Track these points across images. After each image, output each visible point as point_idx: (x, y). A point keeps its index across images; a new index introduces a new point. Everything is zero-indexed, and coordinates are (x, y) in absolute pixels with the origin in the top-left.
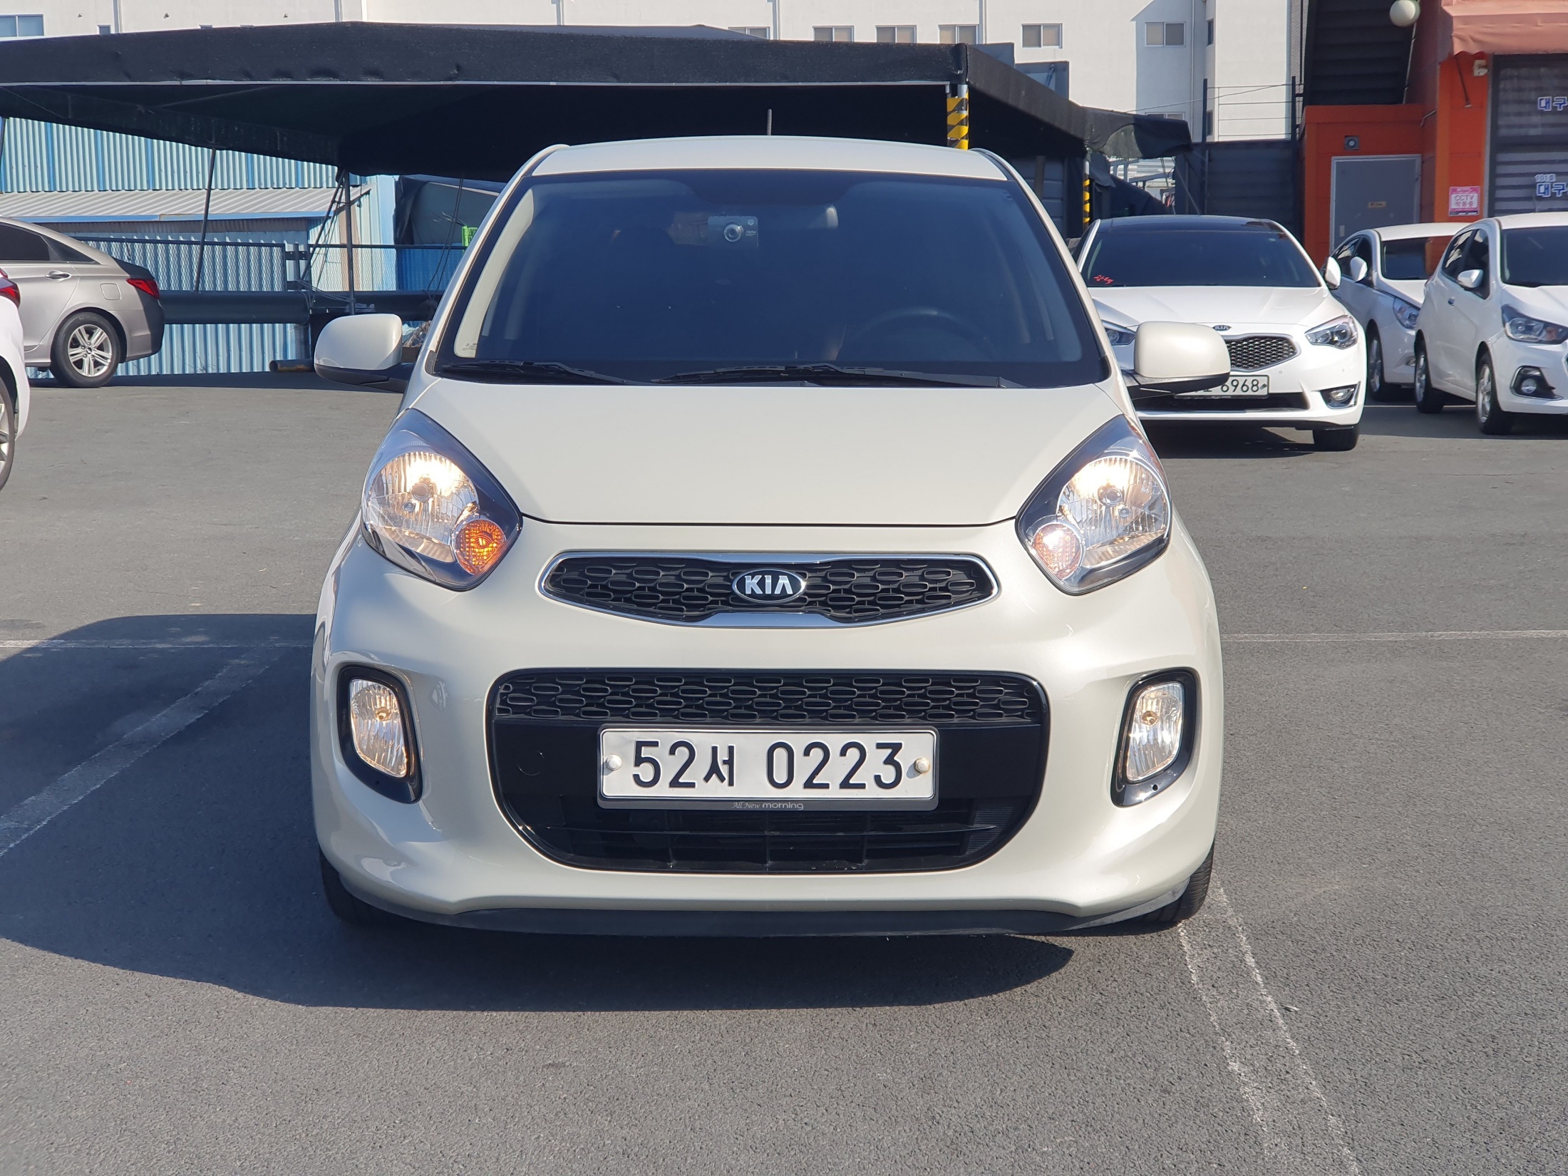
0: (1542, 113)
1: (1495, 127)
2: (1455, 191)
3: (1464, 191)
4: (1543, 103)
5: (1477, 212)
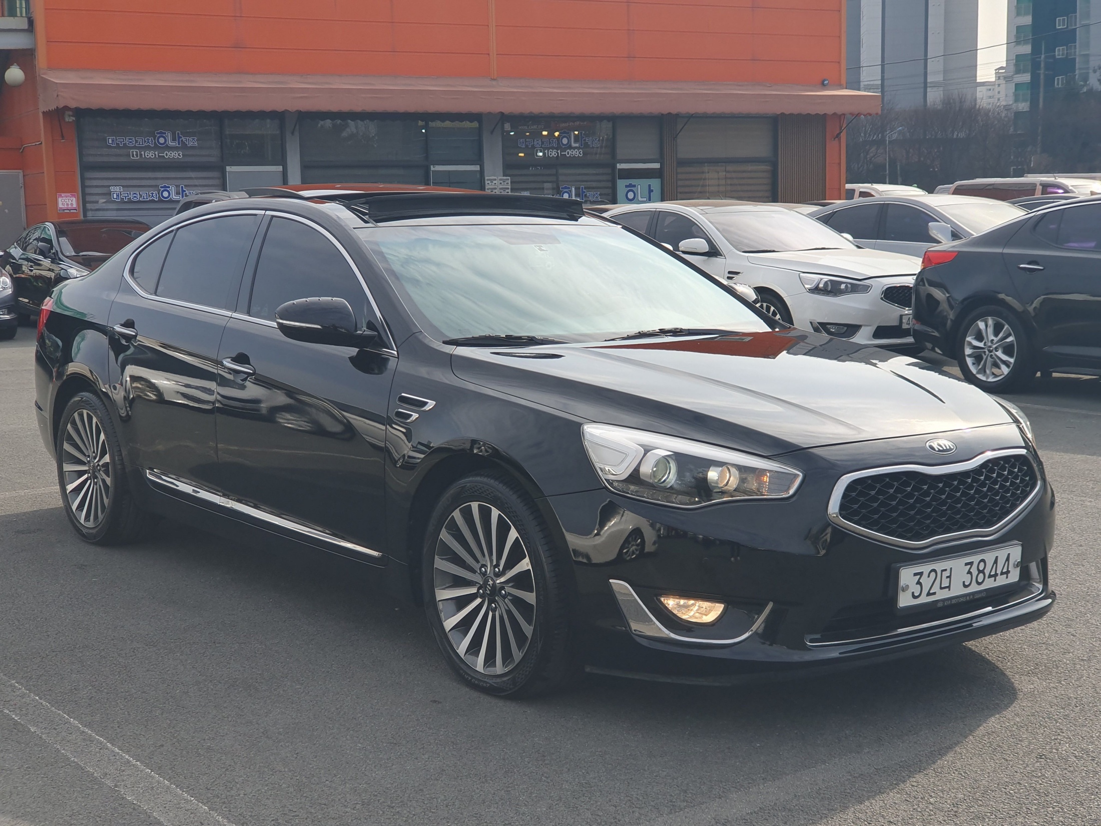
0: (110, 147)
1: (81, 155)
2: (61, 196)
3: (66, 196)
4: (110, 142)
5: (76, 210)
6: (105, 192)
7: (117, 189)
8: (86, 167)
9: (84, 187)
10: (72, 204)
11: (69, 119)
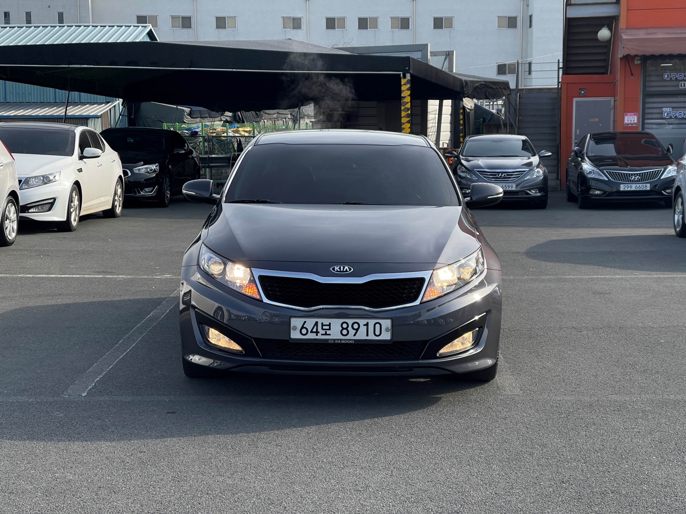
0: (665, 80)
1: (645, 87)
2: (627, 115)
3: (631, 115)
4: (666, 76)
5: (637, 124)
6: (660, 112)
7: (668, 109)
8: (647, 95)
9: (644, 109)
10: (634, 120)
11: (637, 62)
